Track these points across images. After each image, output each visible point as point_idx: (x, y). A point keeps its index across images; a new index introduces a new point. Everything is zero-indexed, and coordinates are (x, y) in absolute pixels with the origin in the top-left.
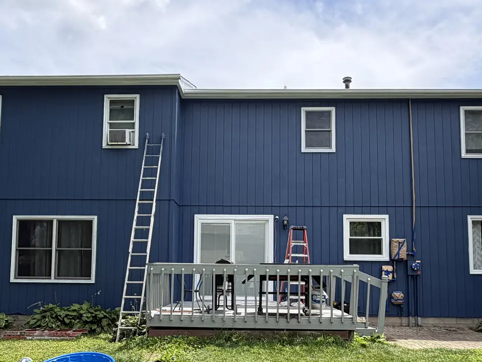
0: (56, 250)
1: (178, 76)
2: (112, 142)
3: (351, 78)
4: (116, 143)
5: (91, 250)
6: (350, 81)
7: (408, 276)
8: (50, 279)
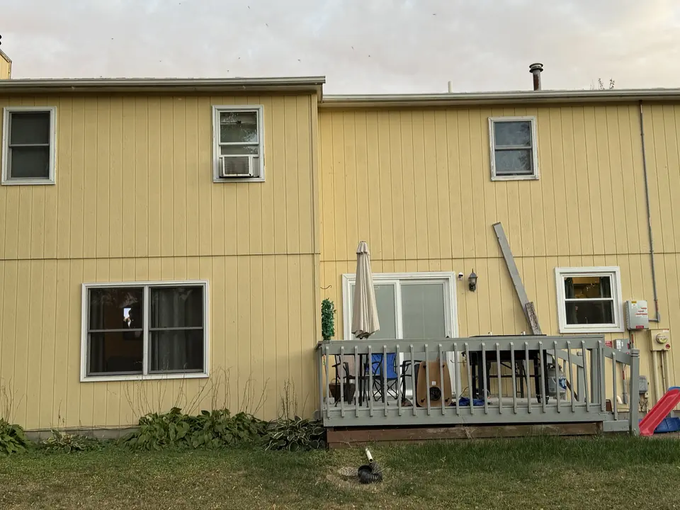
0: (149, 331)
1: (323, 79)
2: (229, 174)
3: (542, 65)
4: (235, 175)
5: (202, 330)
6: (541, 70)
7: (652, 352)
8: (142, 374)
